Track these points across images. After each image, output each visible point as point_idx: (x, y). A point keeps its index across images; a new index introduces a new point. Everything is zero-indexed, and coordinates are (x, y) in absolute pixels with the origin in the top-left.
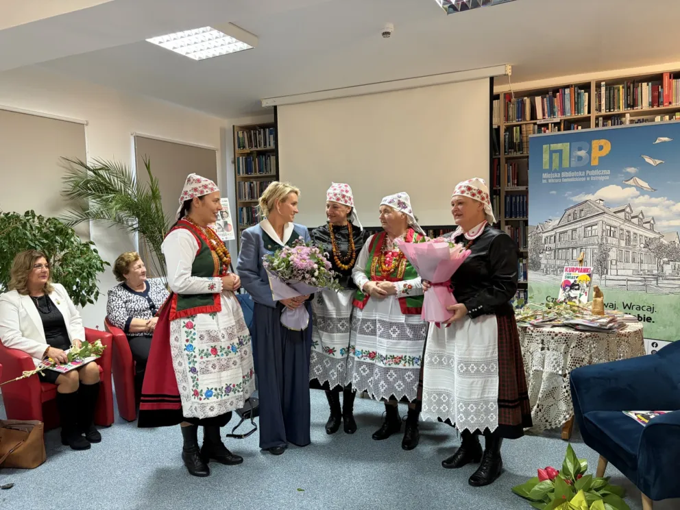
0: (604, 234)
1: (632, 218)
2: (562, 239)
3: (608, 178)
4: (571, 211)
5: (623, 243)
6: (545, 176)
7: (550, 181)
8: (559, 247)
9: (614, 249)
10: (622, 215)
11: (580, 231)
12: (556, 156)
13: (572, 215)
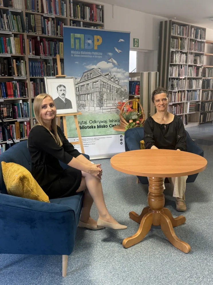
0: (101, 86)
2: (82, 89)
3: (101, 57)
4: (86, 74)
5: (108, 91)
7: (75, 56)
8: (81, 94)
9: (105, 94)
10: (107, 76)
11: (91, 85)
12: (77, 41)
13: (86, 76)
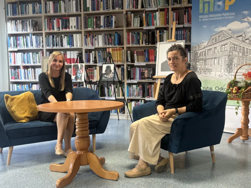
0: (231, 50)
1: (246, 40)
2: (209, 53)
3: (233, 17)
4: (214, 37)
5: (241, 54)
6: (200, 17)
7: (203, 20)
8: (207, 58)
9: (236, 58)
10: (240, 38)
11: (219, 48)
12: (206, 5)
13: (214, 39)
